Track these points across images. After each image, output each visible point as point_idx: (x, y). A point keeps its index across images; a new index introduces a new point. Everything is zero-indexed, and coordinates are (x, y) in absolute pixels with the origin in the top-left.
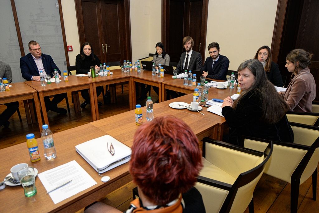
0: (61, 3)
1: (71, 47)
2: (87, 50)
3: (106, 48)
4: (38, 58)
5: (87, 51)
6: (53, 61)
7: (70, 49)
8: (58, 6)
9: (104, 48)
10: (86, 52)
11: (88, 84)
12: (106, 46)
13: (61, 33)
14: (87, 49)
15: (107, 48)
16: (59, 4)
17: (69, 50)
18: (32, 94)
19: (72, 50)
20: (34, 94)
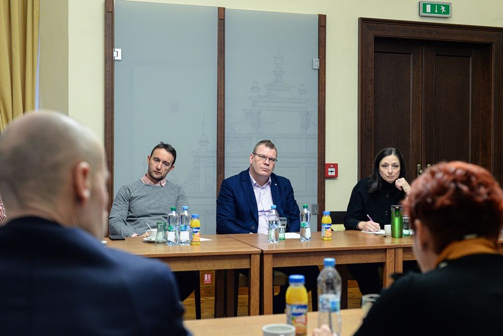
2: (390, 169)
4: (261, 184)
5: (390, 171)
6: (293, 196)
7: (331, 172)
8: (316, 65)
10: (388, 174)
11: (384, 250)
13: (314, 130)
14: (390, 167)
16: (320, 61)
18: (248, 256)
19: (336, 176)
20: (252, 256)
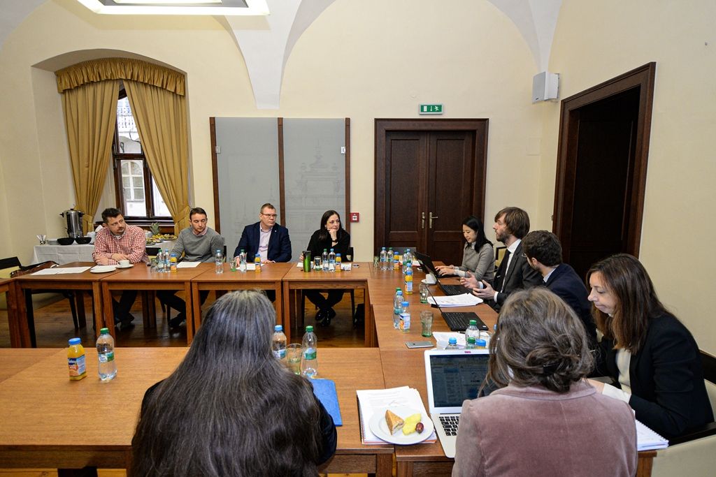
0: (349, 146)
1: (358, 214)
3: (431, 220)
7: (355, 218)
8: (343, 150)
9: (425, 219)
12: (431, 216)
15: (433, 219)
16: (346, 148)
17: (353, 219)
19: (358, 221)
